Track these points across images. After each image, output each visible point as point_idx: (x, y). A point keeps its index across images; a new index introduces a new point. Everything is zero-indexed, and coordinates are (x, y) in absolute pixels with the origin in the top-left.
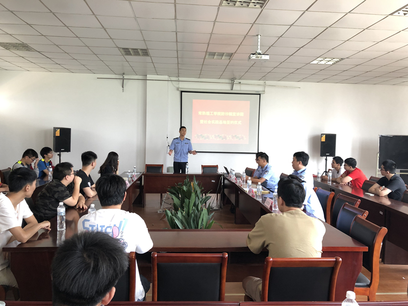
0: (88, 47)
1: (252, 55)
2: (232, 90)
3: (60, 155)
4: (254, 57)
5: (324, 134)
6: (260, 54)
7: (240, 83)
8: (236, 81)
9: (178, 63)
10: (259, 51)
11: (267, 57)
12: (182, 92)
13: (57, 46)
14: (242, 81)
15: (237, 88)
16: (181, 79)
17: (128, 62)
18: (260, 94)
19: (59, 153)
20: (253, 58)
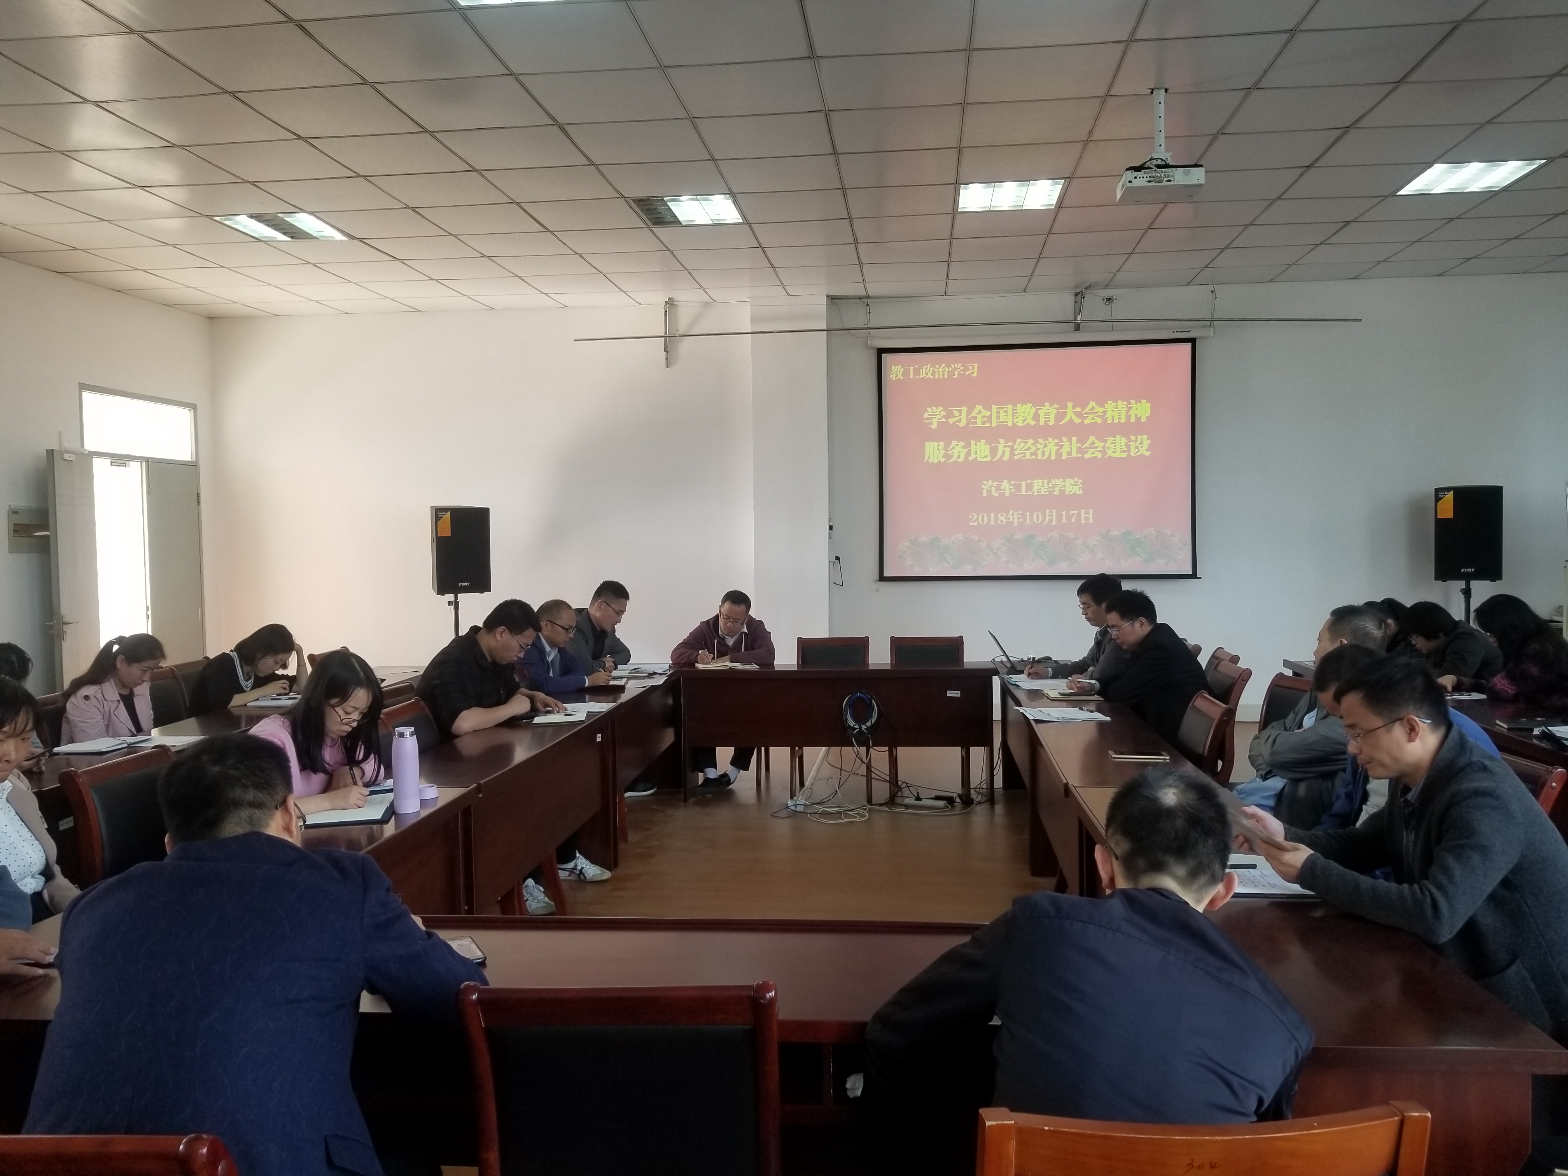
0: (518, 204)
1: (1130, 175)
2: (1077, 329)
3: (456, 605)
4: (1141, 180)
6: (1167, 166)
7: (1109, 300)
8: (1093, 295)
9: (856, 243)
10: (1162, 153)
11: (1197, 176)
12: (881, 351)
13: (414, 210)
14: (1116, 294)
17: (671, 251)
18: (1193, 341)
19: (450, 597)
20: (1137, 183)
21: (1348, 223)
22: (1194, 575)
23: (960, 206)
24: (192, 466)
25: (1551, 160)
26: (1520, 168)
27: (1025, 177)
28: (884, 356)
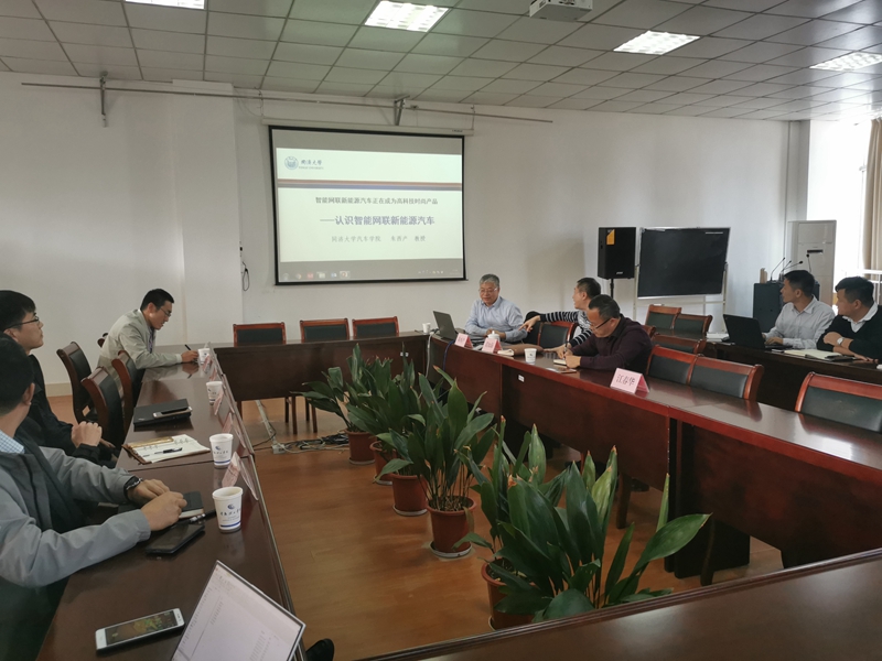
2: (397, 124)
5: (612, 229)
7: (415, 107)
8: (407, 103)
12: (271, 128)
14: (420, 104)
15: (409, 121)
16: (265, 93)
18: (462, 137)
21: (573, 68)
22: (464, 279)
23: (369, 19)
25: (702, 37)
26: (683, 41)
28: (273, 131)
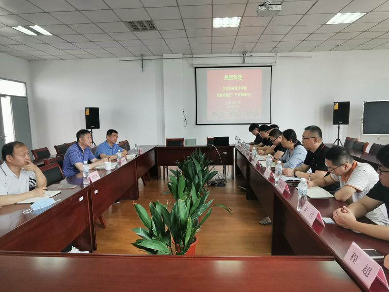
0: (95, 23)
1: (260, 7)
2: (244, 63)
5: (337, 102)
7: (251, 56)
8: (247, 55)
9: (188, 37)
10: (269, 1)
11: (279, 8)
13: (66, 25)
14: (253, 54)
15: (248, 61)
17: (140, 40)
18: (271, 66)
20: (262, 9)
21: (311, 34)
23: (214, 26)
24: (26, 98)
25: (367, 13)
27: (231, 16)
28: (197, 69)
